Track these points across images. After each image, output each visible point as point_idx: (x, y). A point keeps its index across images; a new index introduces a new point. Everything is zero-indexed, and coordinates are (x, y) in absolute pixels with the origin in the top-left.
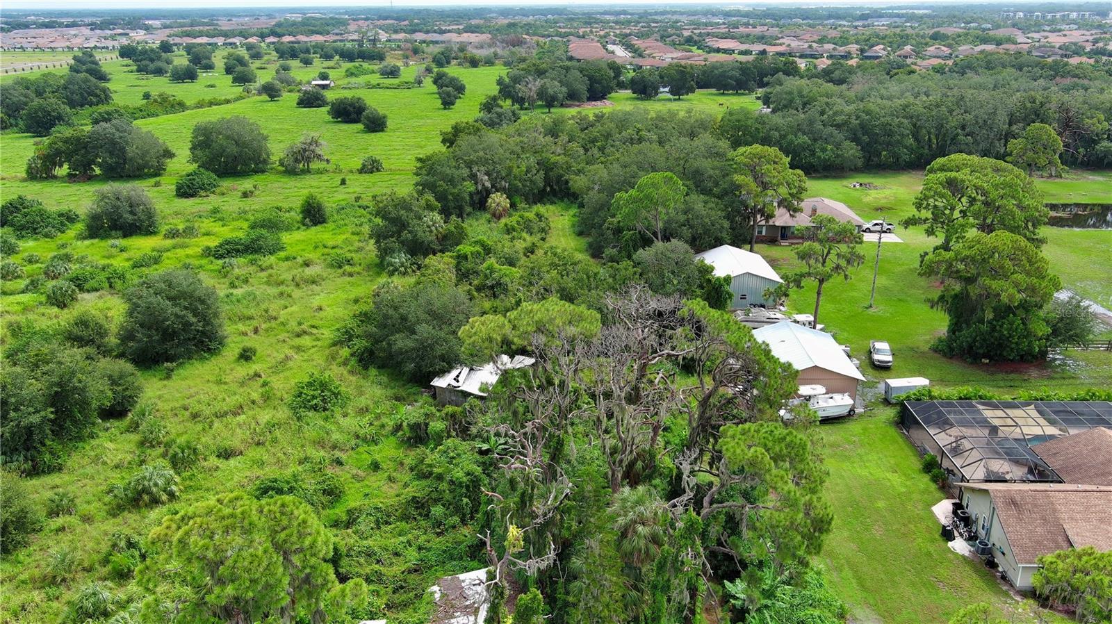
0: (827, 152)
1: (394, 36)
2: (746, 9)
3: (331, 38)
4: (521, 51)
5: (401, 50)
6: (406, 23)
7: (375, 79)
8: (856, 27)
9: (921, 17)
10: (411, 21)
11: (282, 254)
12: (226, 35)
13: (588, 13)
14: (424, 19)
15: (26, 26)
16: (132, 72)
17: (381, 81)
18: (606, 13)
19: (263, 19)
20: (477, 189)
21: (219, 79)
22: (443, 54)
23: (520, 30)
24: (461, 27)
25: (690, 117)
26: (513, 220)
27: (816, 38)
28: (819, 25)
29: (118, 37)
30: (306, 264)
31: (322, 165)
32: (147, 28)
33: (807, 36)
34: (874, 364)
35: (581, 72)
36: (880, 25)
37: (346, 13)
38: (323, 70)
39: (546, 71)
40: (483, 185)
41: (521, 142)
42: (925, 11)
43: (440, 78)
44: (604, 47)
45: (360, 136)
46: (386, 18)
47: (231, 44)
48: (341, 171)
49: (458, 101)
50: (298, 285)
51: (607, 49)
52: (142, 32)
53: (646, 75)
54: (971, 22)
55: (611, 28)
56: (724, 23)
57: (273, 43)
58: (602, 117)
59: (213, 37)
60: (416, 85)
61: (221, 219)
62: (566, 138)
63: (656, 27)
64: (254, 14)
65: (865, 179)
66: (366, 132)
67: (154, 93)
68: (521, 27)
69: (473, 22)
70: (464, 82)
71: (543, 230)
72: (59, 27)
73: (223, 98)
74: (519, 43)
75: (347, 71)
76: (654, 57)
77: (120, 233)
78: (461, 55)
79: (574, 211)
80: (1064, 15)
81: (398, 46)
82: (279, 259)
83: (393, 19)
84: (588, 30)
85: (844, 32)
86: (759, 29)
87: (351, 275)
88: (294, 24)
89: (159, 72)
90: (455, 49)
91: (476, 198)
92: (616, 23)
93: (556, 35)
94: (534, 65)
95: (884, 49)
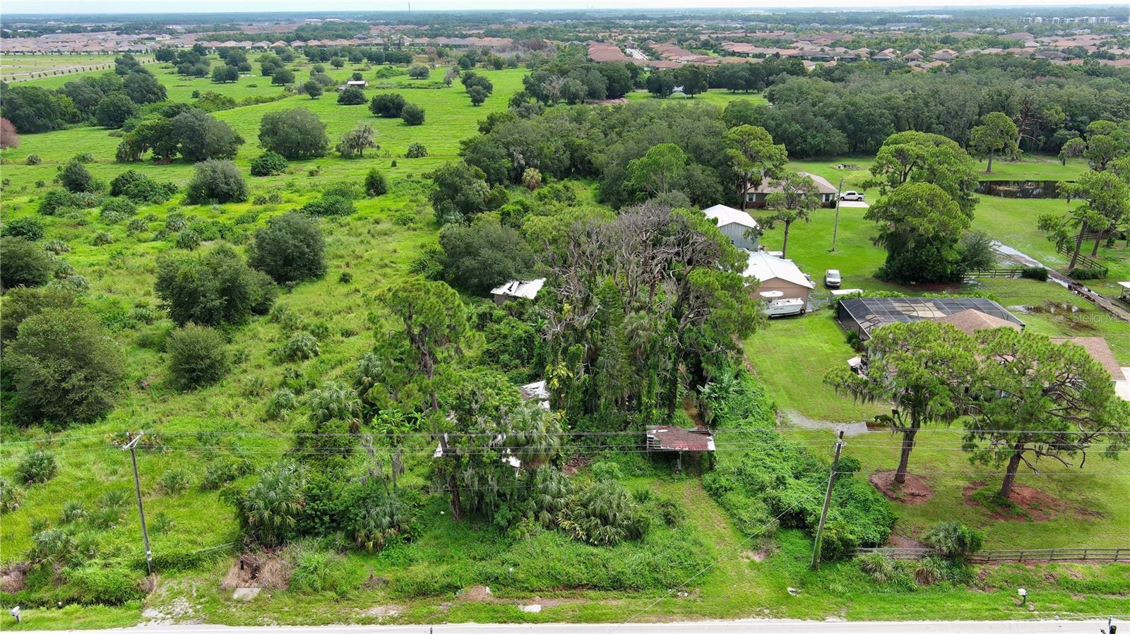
0: (817, 140)
1: (417, 41)
2: (766, 14)
3: (356, 42)
4: (543, 54)
5: (426, 53)
6: (427, 27)
7: (406, 80)
8: (872, 32)
9: (939, 22)
10: (432, 26)
11: (356, 216)
12: (252, 39)
13: (607, 18)
14: (443, 24)
15: (51, 30)
16: (173, 73)
17: (412, 82)
18: (624, 18)
19: (283, 24)
20: (513, 166)
21: (257, 80)
22: (468, 56)
23: (540, 34)
24: (481, 32)
25: (697, 108)
26: (545, 190)
27: (830, 42)
28: (835, 29)
29: (146, 42)
30: (377, 222)
31: (374, 151)
32: (172, 33)
33: (822, 41)
34: (827, 285)
35: (601, 72)
36: (896, 30)
37: (364, 18)
38: (356, 72)
39: (569, 71)
40: (519, 163)
41: (550, 127)
42: (946, 16)
43: (470, 78)
44: (623, 51)
45: (401, 128)
46: (406, 23)
47: (259, 48)
48: (389, 156)
49: (486, 99)
50: (373, 236)
51: (625, 53)
52: (168, 37)
53: (661, 75)
54: (986, 27)
55: (630, 32)
56: (742, 28)
57: (300, 47)
58: (620, 108)
59: (240, 41)
60: (445, 85)
61: (297, 191)
62: (589, 125)
63: (674, 32)
64: (274, 18)
65: (849, 162)
66: (406, 125)
67: (202, 92)
68: (541, 32)
69: (494, 27)
70: (491, 82)
71: (570, 199)
72: (84, 31)
73: (268, 96)
74: (540, 47)
75: (378, 73)
76: (670, 60)
77: (217, 200)
78: (486, 58)
79: (595, 185)
80: (1082, 21)
81: (422, 50)
82: (355, 219)
83: (412, 23)
84: (607, 34)
85: (859, 37)
86: (776, 33)
87: (414, 230)
88: (316, 29)
89: (200, 73)
90: (479, 52)
91: (513, 174)
92: (635, 27)
93: (576, 40)
94: (557, 66)
95: (893, 53)
